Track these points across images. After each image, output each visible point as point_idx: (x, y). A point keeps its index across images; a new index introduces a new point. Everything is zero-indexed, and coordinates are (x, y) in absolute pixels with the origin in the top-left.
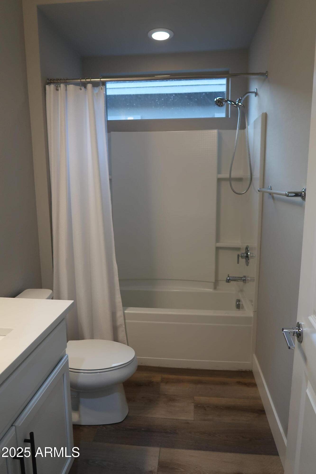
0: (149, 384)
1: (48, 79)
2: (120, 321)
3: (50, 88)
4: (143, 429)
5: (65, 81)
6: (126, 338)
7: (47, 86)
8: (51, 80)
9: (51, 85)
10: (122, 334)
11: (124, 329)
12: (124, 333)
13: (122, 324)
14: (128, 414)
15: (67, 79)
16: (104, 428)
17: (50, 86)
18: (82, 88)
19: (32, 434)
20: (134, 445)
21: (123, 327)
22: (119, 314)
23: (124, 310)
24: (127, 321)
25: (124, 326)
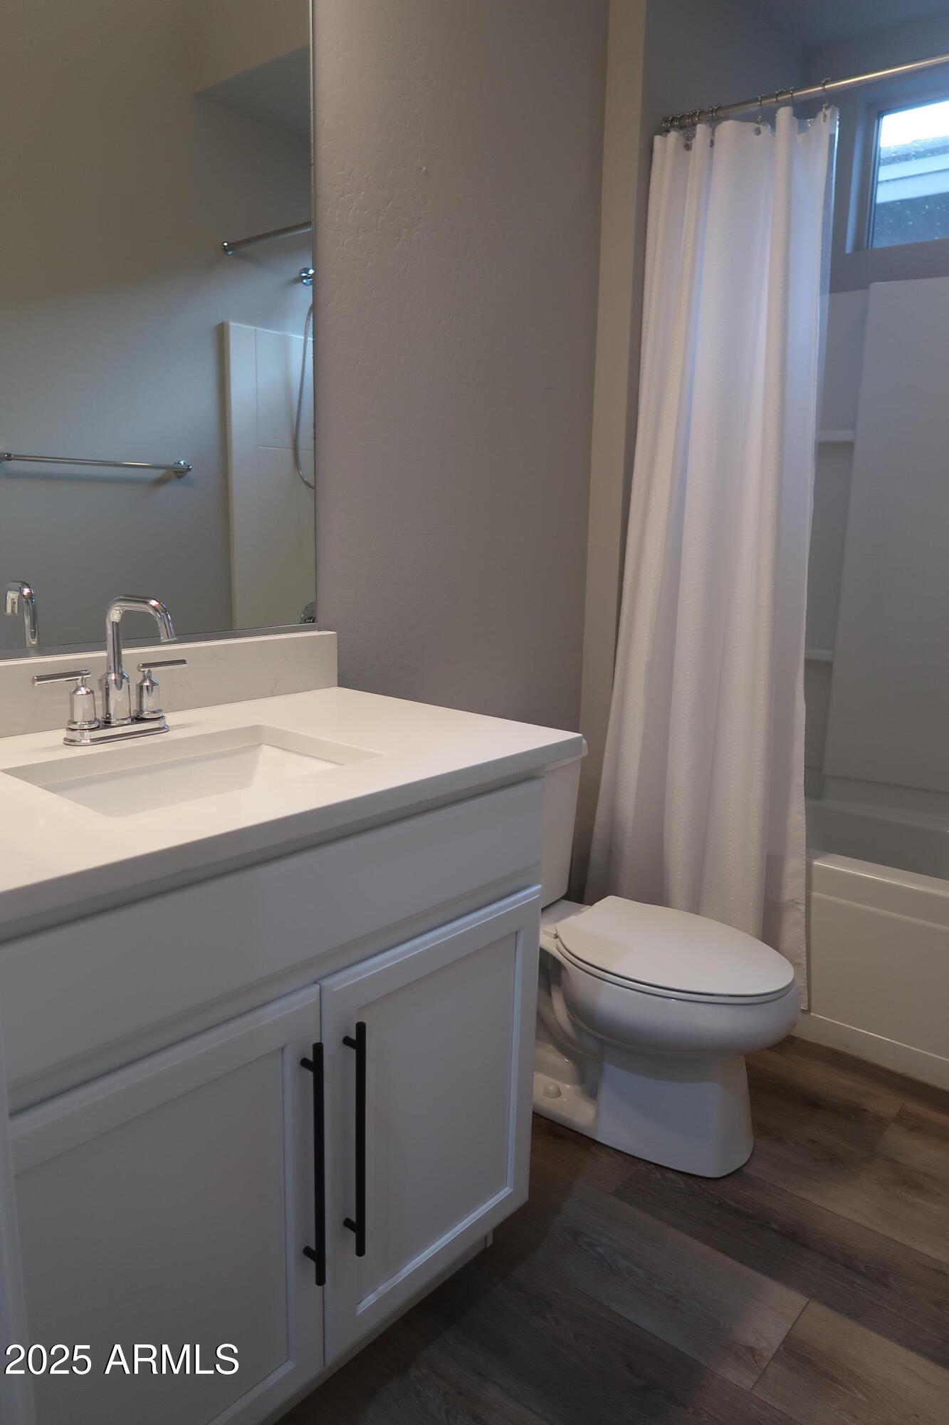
0: (850, 1113)
1: (666, 120)
2: (793, 888)
3: (666, 144)
4: (774, 1226)
5: (714, 114)
6: (805, 949)
7: (658, 139)
8: (673, 119)
9: (669, 134)
10: (792, 932)
11: (800, 916)
12: (800, 931)
13: (798, 901)
14: (744, 1166)
15: (719, 108)
16: (658, 1174)
17: (666, 136)
18: (762, 127)
19: (361, 1028)
20: (727, 1254)
21: (799, 910)
22: (794, 864)
23: (810, 857)
24: (815, 894)
25: (803, 908)
